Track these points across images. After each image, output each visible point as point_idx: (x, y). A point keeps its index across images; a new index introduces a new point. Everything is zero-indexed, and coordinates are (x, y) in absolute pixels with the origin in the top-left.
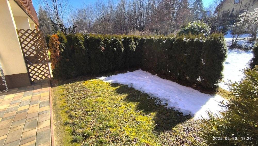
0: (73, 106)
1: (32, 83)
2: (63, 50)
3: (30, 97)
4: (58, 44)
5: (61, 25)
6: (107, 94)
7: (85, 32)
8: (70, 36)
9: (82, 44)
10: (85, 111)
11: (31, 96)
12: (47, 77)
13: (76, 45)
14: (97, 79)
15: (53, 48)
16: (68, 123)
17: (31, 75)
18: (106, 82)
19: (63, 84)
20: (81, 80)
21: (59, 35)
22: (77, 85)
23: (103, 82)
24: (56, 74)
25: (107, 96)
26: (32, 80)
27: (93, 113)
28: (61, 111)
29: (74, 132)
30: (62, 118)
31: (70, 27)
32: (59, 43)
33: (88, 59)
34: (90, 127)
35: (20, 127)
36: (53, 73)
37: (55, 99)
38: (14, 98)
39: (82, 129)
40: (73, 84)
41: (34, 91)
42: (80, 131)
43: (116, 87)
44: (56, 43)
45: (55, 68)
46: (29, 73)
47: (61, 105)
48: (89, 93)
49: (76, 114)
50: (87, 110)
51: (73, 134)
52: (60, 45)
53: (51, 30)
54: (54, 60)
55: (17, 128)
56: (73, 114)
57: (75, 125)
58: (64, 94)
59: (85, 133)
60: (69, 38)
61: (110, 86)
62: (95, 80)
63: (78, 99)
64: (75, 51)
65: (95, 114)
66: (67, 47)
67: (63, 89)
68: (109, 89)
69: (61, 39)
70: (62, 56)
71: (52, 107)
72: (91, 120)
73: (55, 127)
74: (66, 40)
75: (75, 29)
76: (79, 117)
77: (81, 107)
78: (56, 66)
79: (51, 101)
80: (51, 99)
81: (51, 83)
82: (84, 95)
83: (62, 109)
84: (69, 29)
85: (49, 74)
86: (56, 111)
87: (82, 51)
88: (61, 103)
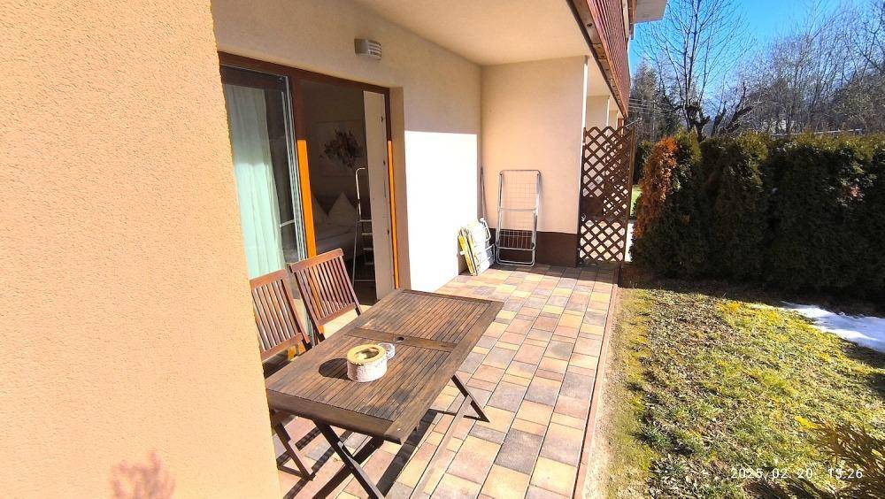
0: (667, 354)
1: (579, 263)
2: (679, 187)
3: (569, 292)
4: (670, 167)
5: (693, 109)
6: (814, 375)
7: (784, 127)
8: (714, 143)
9: (755, 169)
10: (700, 384)
11: (571, 290)
12: (615, 258)
13: (729, 172)
14: (782, 309)
15: (652, 176)
16: (640, 389)
17: (583, 242)
18: (824, 330)
19: (652, 288)
20: (714, 292)
21: (679, 141)
22: (696, 303)
23: (810, 326)
24: (639, 254)
25: (808, 379)
26: (582, 254)
27: (729, 402)
28: (629, 353)
29: (650, 416)
30: (627, 368)
31: (723, 114)
32: (674, 163)
33: (767, 225)
34: (703, 434)
35: (540, 344)
36: (632, 250)
37: (621, 318)
38: (540, 283)
39: (675, 422)
40: (681, 295)
41: (580, 282)
42: (669, 426)
43: (875, 366)
44: (665, 162)
45: (641, 237)
46: (580, 235)
47: (632, 337)
48: (732, 339)
49: (668, 378)
50: (709, 384)
51: (644, 421)
52: (676, 171)
53: (655, 126)
54: (647, 212)
55: (535, 343)
56: (658, 371)
57: (657, 402)
58: (646, 315)
59: (680, 437)
60: (709, 149)
61: (840, 352)
62: (771, 307)
63: (685, 342)
64: (722, 191)
65: (734, 408)
66: (695, 178)
67: (646, 299)
68: (830, 360)
69: (682, 154)
70: (671, 205)
71: (610, 332)
72: (714, 419)
73: (605, 380)
74: (697, 155)
75: (741, 119)
76: (676, 390)
77: (690, 369)
78: (646, 229)
79: (611, 317)
80: (611, 313)
81: (622, 276)
82: (712, 339)
83: (633, 348)
84: (718, 120)
85: (622, 250)
86: (616, 347)
87: (748, 195)
88: (634, 334)
